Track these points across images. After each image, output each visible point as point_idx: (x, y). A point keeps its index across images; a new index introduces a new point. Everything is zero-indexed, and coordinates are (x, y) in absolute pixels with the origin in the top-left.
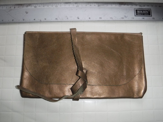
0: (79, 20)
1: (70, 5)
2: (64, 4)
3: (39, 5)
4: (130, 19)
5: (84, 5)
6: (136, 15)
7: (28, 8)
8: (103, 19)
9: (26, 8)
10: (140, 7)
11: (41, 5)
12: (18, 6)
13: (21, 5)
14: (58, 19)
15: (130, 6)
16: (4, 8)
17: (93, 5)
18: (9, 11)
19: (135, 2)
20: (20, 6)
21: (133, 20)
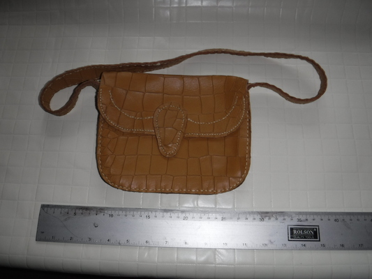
6: (290, 239)
7: (98, 216)
9: (95, 216)
12: (81, 211)
20: (84, 211)
21: (285, 248)
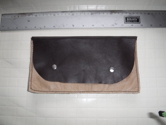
0: (74, 27)
1: (66, 13)
2: (61, 13)
3: (39, 14)
4: (120, 26)
5: (79, 14)
6: (125, 22)
7: (30, 16)
8: (95, 26)
9: (28, 17)
11: (41, 14)
12: (21, 15)
13: (24, 14)
14: (56, 27)
15: (120, 14)
16: (10, 17)
17: (86, 13)
18: (14, 20)
19: (125, 10)
21: (123, 27)
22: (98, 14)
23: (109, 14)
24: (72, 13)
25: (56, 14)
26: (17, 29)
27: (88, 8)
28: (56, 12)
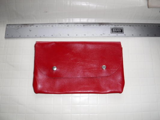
0: (69, 36)
1: (62, 25)
2: (58, 25)
3: (39, 25)
4: (107, 35)
5: (73, 25)
6: (111, 33)
7: (31, 27)
8: (86, 36)
10: (115, 27)
11: (41, 25)
12: (24, 26)
13: (26, 25)
14: (54, 35)
15: (107, 26)
16: (14, 27)
17: (79, 25)
18: (17, 29)
19: (111, 22)
22: (89, 26)
23: (98, 26)
24: (67, 25)
25: (54, 26)
26: (20, 37)
27: (80, 21)
28: (54, 24)
